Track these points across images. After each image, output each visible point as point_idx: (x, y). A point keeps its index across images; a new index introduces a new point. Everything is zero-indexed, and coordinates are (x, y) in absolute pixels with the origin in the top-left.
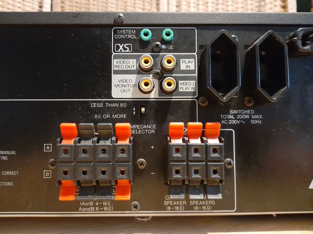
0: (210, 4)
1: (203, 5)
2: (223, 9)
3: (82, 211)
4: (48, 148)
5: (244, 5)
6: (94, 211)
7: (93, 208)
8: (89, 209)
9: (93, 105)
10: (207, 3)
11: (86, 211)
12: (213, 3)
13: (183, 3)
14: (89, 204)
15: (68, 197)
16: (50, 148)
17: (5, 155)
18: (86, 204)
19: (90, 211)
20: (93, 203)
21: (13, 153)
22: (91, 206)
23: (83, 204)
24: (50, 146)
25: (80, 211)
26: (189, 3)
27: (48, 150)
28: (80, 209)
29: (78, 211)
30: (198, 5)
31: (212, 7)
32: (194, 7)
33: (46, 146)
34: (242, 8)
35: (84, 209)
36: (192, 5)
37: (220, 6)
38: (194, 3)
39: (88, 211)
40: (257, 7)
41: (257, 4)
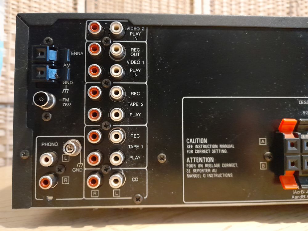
0: (242, 5)
1: (236, 5)
2: (255, 9)
3: (295, 199)
4: (263, 141)
5: (275, 6)
6: (305, 199)
7: (304, 196)
8: (301, 197)
9: (300, 102)
10: (240, 3)
11: (298, 199)
12: (245, 3)
13: (216, 2)
14: (301, 192)
15: (292, 186)
16: (265, 141)
17: (224, 149)
18: (298, 192)
19: (301, 199)
20: (304, 192)
21: (232, 146)
22: (302, 194)
23: (296, 192)
24: (264, 140)
25: (293, 199)
26: (222, 3)
27: (263, 143)
28: (293, 197)
29: (291, 199)
30: (231, 5)
31: (245, 7)
32: (227, 7)
33: (261, 140)
34: (274, 8)
35: (296, 197)
36: (225, 5)
37: (252, 7)
38: (227, 3)
39: (300, 199)
40: (288, 8)
41: (288, 5)
